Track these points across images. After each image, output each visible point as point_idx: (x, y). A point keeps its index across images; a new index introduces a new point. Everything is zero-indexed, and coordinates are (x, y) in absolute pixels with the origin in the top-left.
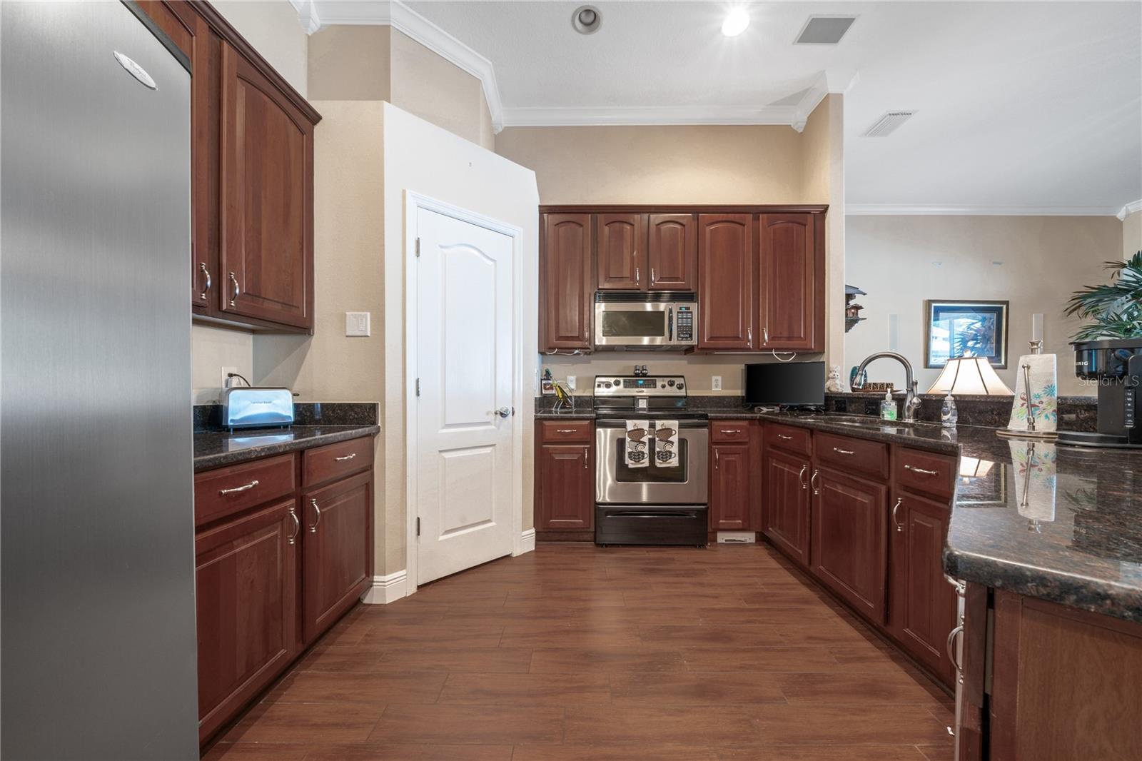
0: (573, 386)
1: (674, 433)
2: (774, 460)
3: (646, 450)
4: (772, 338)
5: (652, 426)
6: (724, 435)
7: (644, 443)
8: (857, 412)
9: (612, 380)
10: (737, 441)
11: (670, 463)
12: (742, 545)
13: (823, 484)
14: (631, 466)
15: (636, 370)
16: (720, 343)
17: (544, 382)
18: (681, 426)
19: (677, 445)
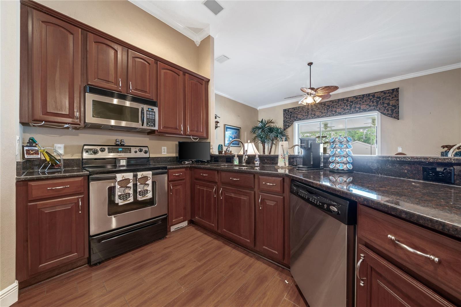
0: (61, 152)
1: (149, 178)
2: (198, 186)
3: (131, 192)
4: (191, 131)
5: (135, 176)
6: (174, 177)
7: (130, 187)
8: (222, 162)
9: (98, 148)
10: (181, 178)
11: (147, 196)
12: (182, 228)
13: (225, 193)
14: (120, 204)
15: (117, 142)
16: (169, 130)
17: (25, 148)
18: (153, 174)
19: (151, 186)
